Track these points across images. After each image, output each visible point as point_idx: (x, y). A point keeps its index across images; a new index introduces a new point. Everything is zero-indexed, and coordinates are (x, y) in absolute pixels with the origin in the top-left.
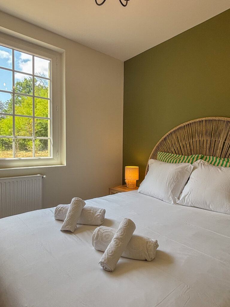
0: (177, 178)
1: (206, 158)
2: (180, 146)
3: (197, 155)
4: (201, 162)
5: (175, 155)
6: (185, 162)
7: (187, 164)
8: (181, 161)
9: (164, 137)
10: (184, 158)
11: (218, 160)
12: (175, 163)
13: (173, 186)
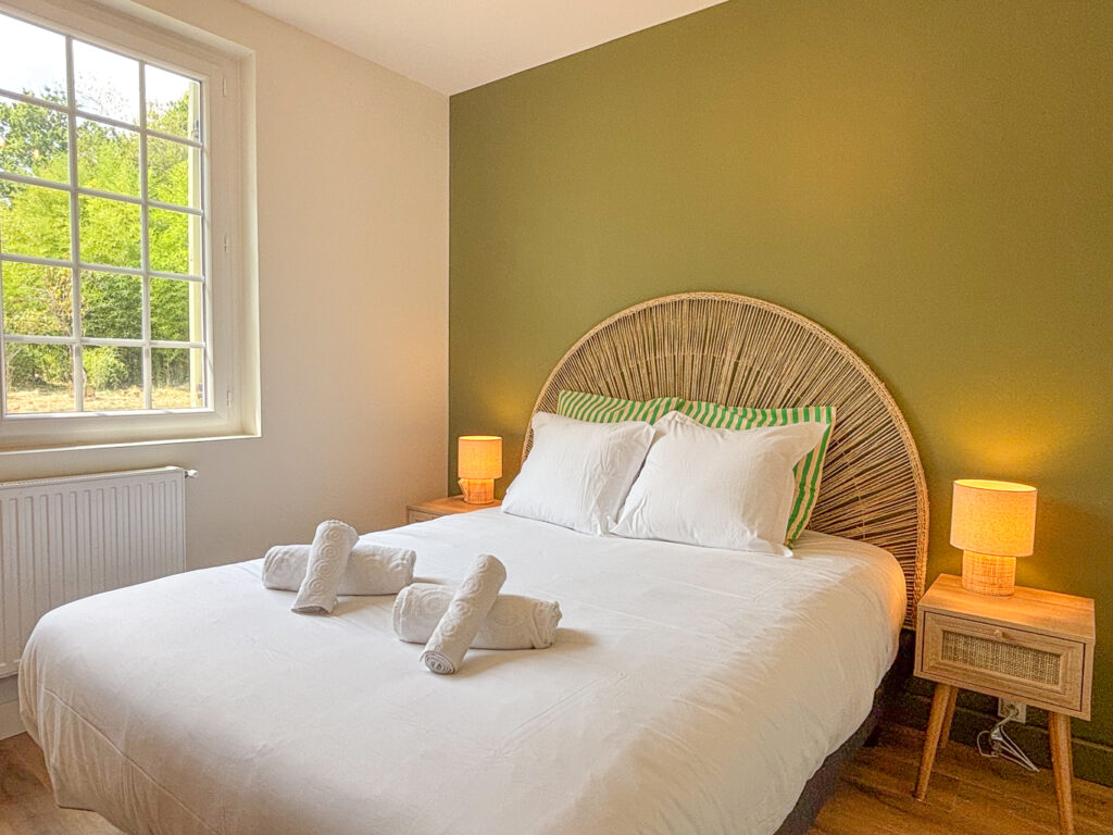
0: (613, 463)
1: (691, 407)
2: (622, 373)
3: (667, 399)
4: (677, 418)
5: (609, 399)
6: (635, 419)
7: (639, 423)
8: (625, 415)
9: (579, 344)
10: (633, 407)
11: (720, 411)
12: (609, 421)
13: (600, 485)
